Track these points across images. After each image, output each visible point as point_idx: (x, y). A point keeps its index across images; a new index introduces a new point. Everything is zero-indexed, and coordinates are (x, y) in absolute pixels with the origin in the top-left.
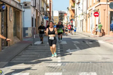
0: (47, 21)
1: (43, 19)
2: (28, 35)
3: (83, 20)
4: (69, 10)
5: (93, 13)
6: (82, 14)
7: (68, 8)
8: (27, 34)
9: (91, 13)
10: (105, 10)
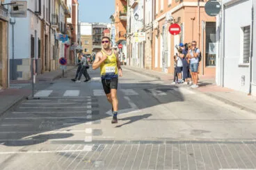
0: (65, 45)
1: (56, 41)
2: (21, 77)
3: (145, 42)
4: (114, 20)
5: (167, 25)
6: (143, 30)
7: (112, 17)
8: (20, 74)
9: (163, 27)
10: (194, 19)
